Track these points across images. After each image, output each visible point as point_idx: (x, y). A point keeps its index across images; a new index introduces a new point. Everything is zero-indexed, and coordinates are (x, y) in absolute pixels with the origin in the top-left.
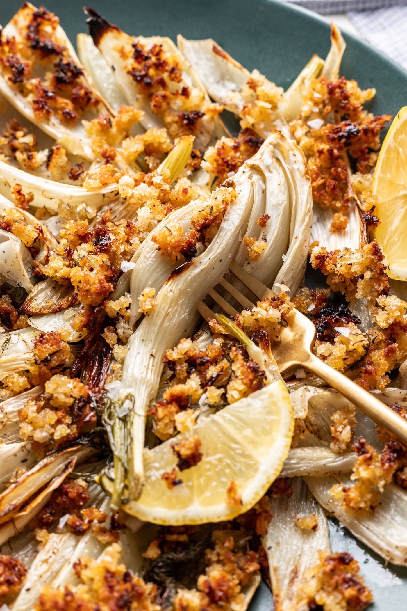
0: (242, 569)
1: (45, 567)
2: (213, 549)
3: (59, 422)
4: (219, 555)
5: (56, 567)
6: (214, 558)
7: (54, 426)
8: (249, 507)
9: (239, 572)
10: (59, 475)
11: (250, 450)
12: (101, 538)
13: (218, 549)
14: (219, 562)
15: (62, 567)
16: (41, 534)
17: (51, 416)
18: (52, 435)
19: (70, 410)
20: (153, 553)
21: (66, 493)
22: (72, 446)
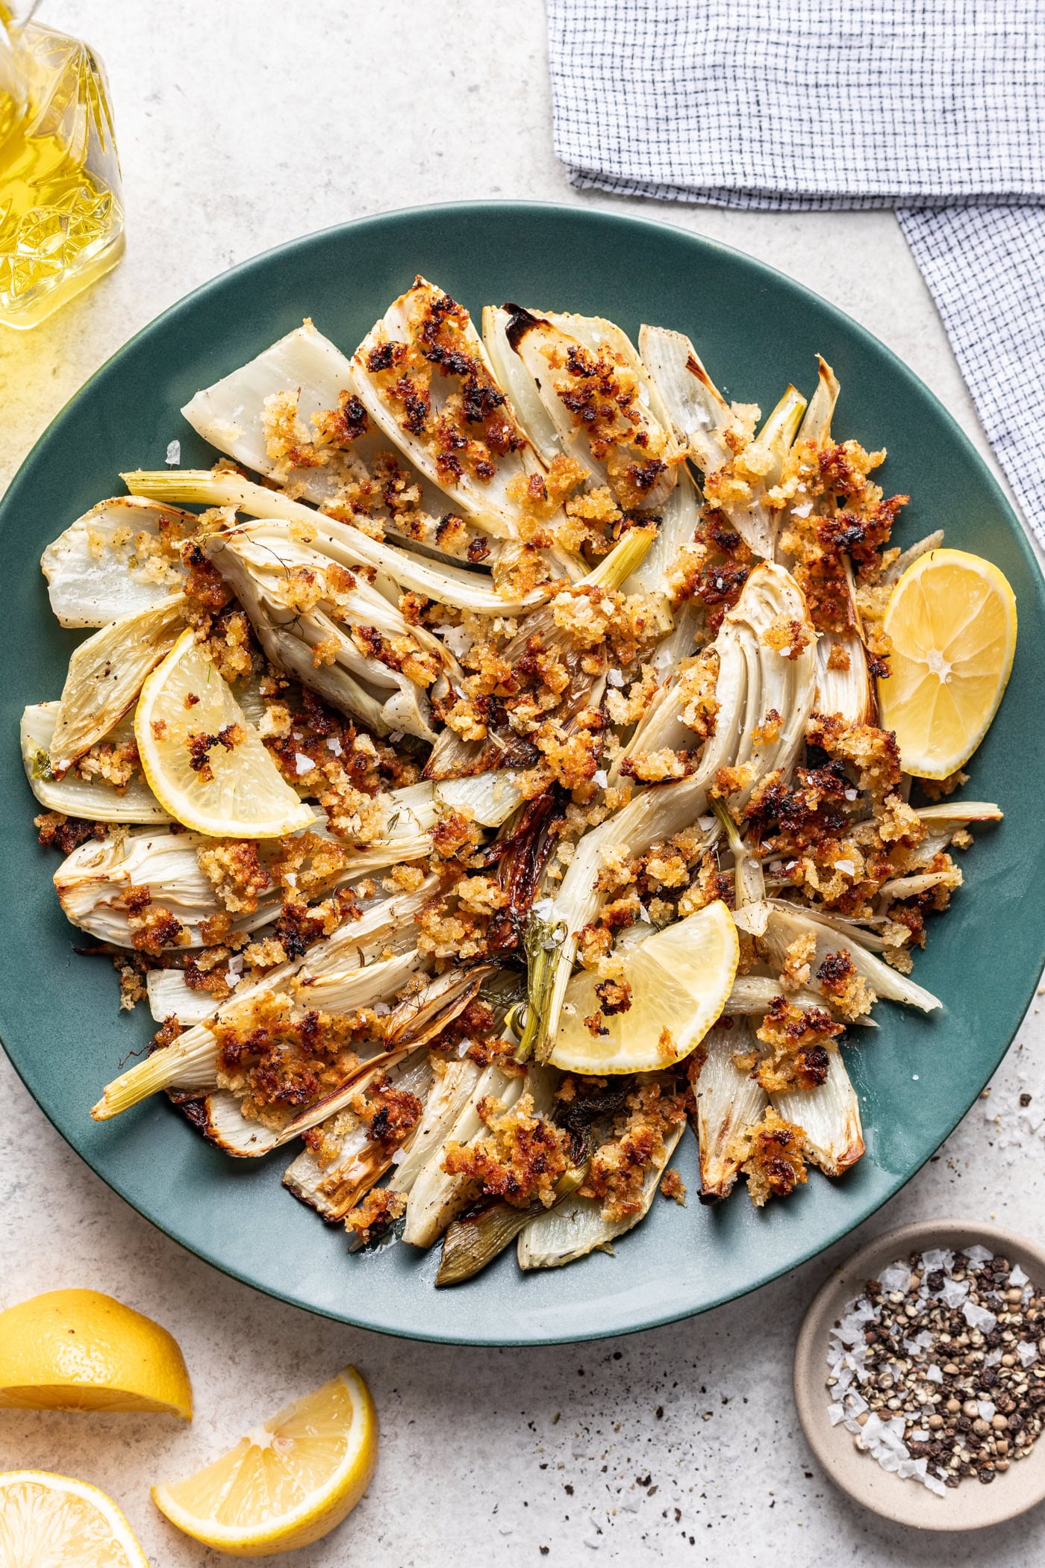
0: (666, 1119)
1: (445, 1106)
2: (636, 1096)
3: (467, 936)
4: (642, 1103)
5: (457, 1104)
6: (636, 1106)
7: (459, 942)
8: (684, 1056)
9: (663, 1123)
10: (463, 1000)
11: (687, 986)
12: (508, 1073)
13: (641, 1096)
14: (640, 1110)
15: (463, 1105)
16: (437, 1064)
17: (456, 928)
18: (458, 952)
19: (480, 921)
20: (567, 1095)
21: (470, 1020)
22: (478, 965)
